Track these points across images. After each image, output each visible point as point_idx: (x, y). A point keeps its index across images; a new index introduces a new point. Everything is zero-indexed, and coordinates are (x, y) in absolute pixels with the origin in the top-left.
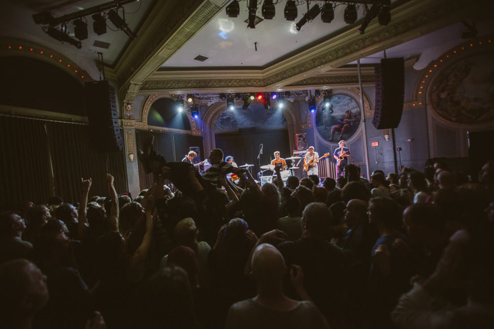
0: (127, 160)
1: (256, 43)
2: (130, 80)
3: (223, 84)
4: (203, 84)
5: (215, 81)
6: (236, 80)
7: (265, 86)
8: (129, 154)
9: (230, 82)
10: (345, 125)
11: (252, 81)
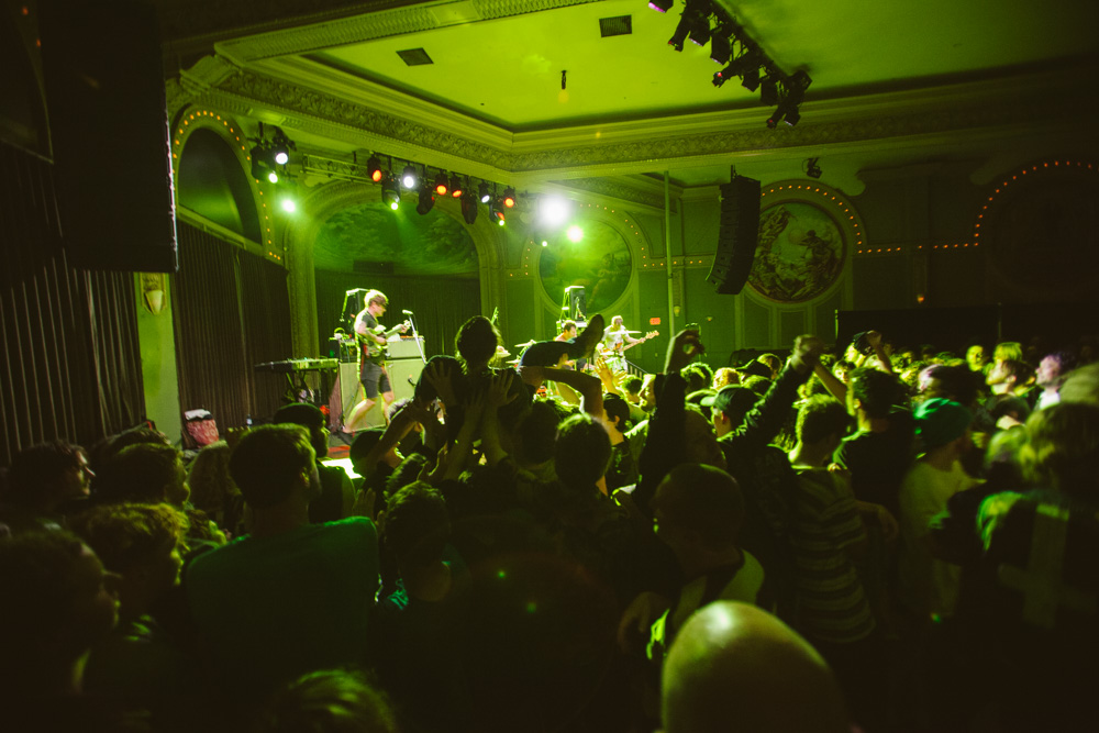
0: (141, 309)
1: (564, 72)
2: (219, 39)
3: (430, 139)
4: (383, 125)
5: (414, 126)
6: (458, 140)
7: (512, 171)
8: (149, 289)
9: (444, 139)
10: (600, 281)
11: (490, 152)
